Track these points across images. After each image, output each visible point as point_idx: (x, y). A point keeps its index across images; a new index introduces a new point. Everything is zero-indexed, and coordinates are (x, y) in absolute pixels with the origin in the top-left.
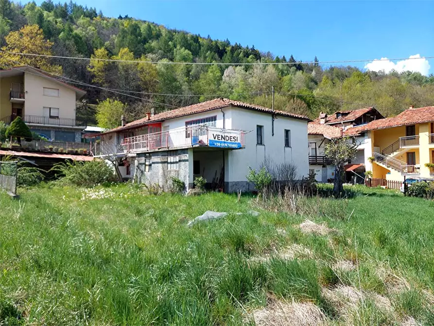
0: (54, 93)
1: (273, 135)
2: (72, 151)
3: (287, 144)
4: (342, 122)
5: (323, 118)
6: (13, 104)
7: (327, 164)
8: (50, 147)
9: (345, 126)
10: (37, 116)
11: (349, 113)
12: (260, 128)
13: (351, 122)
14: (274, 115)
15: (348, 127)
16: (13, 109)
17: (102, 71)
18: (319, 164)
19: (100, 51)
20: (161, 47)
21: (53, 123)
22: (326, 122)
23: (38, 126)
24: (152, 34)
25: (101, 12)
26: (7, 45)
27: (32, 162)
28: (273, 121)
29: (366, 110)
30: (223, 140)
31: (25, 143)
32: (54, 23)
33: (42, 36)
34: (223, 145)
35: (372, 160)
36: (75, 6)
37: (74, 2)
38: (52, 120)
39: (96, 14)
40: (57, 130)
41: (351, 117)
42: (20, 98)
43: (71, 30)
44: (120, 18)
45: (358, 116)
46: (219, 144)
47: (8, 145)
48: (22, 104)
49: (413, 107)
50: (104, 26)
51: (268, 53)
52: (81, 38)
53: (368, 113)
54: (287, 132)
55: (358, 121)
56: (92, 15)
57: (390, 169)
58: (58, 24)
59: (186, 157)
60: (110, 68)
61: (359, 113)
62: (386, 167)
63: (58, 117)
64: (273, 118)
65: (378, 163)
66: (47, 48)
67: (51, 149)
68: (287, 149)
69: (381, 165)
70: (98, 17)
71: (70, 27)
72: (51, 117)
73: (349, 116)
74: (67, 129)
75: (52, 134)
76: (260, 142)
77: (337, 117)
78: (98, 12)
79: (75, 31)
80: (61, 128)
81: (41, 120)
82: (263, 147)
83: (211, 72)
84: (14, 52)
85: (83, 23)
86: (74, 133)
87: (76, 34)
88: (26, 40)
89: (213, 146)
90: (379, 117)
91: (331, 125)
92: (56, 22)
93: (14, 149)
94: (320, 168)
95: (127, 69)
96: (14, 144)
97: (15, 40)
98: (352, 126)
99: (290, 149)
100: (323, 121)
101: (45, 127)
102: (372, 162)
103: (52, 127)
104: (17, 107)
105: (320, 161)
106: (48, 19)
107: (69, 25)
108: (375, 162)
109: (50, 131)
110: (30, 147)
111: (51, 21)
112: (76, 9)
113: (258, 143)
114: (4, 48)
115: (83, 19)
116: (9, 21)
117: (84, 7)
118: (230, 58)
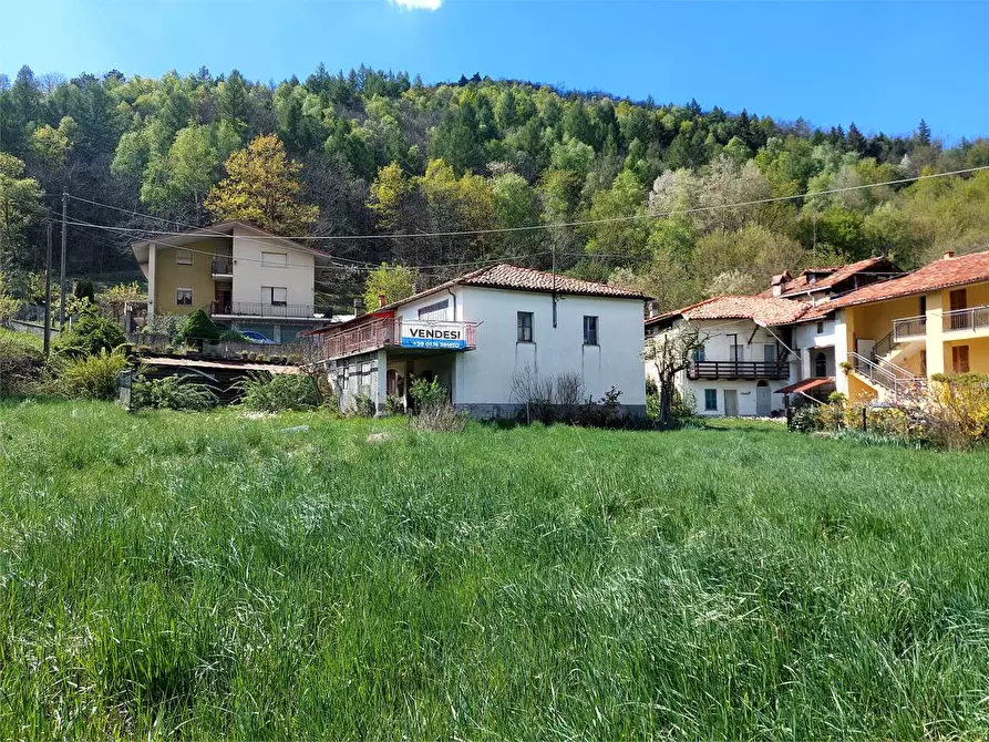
0: (280, 260)
1: (555, 326)
2: (276, 359)
4: (809, 292)
5: (777, 284)
6: (217, 283)
7: (771, 379)
8: (244, 352)
9: (816, 300)
10: (246, 304)
11: (832, 272)
12: (525, 319)
13: (827, 292)
14: (556, 294)
15: (821, 301)
16: (217, 292)
17: (392, 208)
18: (748, 379)
19: (390, 171)
20: (523, 142)
21: (278, 313)
22: (783, 292)
23: (255, 320)
24: (515, 113)
25: (418, 78)
26: (227, 176)
27: (211, 377)
28: (555, 303)
29: (866, 264)
30: (430, 337)
31: (208, 348)
32: (319, 118)
33: (284, 155)
34: (428, 345)
35: (847, 368)
36: (370, 73)
37: (367, 67)
38: (277, 309)
39: (409, 84)
40: (284, 324)
41: (827, 283)
42: (226, 273)
43: (348, 129)
44: (462, 82)
46: (421, 344)
47: (183, 350)
48: (229, 283)
49: (951, 254)
50: (420, 107)
51: (798, 122)
52: (362, 145)
54: (592, 320)
55: (841, 288)
56: (394, 89)
57: (877, 387)
58: (326, 120)
59: (376, 364)
60: (410, 200)
62: (870, 384)
63: (285, 303)
64: (554, 297)
65: (856, 375)
66: (292, 174)
67: (245, 355)
68: (589, 349)
69: (862, 378)
70: (410, 91)
71: (346, 124)
72: (274, 303)
73: (827, 278)
74: (301, 322)
77: (808, 280)
78: (412, 80)
79: (355, 131)
80: (291, 321)
81: (258, 309)
82: (531, 346)
83: (618, 188)
84: (240, 187)
85: (377, 108)
87: (354, 137)
88: (257, 164)
89: (410, 346)
91: (790, 298)
92: (323, 116)
93: (189, 356)
94: (752, 388)
95: (441, 198)
96: (191, 350)
97: (240, 165)
98: (827, 299)
99: (595, 348)
100: (777, 291)
101: (264, 320)
102: (847, 373)
103: (276, 320)
104: (223, 289)
105: (748, 371)
106: (309, 112)
107: (345, 118)
108: (853, 372)
109: (272, 327)
110: (213, 354)
111: (314, 115)
112: (370, 80)
113: (522, 340)
114: (224, 183)
115: (376, 100)
116: (242, 124)
117: (386, 72)
118: (682, 149)
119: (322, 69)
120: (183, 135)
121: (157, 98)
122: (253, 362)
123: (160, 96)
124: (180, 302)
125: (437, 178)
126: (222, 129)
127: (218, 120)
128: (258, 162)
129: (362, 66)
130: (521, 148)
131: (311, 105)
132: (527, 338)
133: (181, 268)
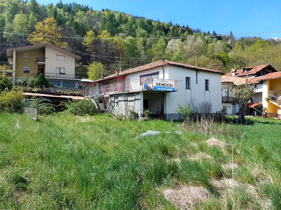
0: (62, 58)
1: (197, 83)
2: (72, 94)
3: (207, 88)
4: (247, 75)
5: (234, 72)
6: (39, 66)
7: (236, 103)
8: (60, 91)
9: (249, 77)
10: (50, 73)
11: (252, 68)
12: (188, 79)
13: (254, 75)
14: (197, 70)
15: (251, 78)
16: (39, 69)
17: (92, 45)
19: (90, 33)
21: (62, 77)
22: (236, 74)
23: (53, 79)
24: (122, 20)
25: (91, 7)
26: (36, 30)
27: (49, 100)
28: (197, 74)
29: (264, 66)
30: (163, 86)
31: (45, 89)
32: (63, 15)
33: (56, 24)
35: (268, 100)
36: (76, 4)
38: (61, 75)
39: (89, 9)
40: (64, 81)
41: (253, 71)
42: (43, 62)
43: (73, 20)
44: (103, 10)
45: (258, 70)
47: (36, 90)
48: (44, 65)
50: (93, 16)
51: (198, 29)
52: (78, 25)
53: (266, 68)
54: (207, 81)
55: (258, 74)
56: (86, 9)
57: (280, 106)
59: (139, 97)
60: (96, 42)
61: (259, 68)
62: (278, 105)
63: (64, 73)
64: (197, 72)
65: (272, 102)
66: (58, 31)
67: (60, 92)
68: (207, 92)
69: (274, 103)
70: (90, 11)
71: (72, 18)
72: (60, 73)
73: (252, 70)
74: (70, 80)
75: (61, 83)
76: (188, 87)
77: (244, 71)
78: (89, 7)
79: (75, 20)
80: (67, 80)
81: (55, 75)
82: (190, 90)
83: (160, 43)
84: (40, 35)
85: (80, 14)
86: (74, 83)
87: (76, 22)
89: (156, 90)
90: (274, 71)
91: (239, 76)
92: (65, 15)
93: (38, 92)
94: (231, 105)
95: (106, 43)
96: (38, 89)
97: (40, 27)
98: (254, 77)
99: (208, 92)
100: (233, 74)
101: (57, 79)
102: (268, 101)
103: (61, 80)
104: (41, 68)
105: (231, 100)
106: (60, 13)
107: (72, 16)
108: (270, 101)
109: (60, 82)
110: (48, 91)
111: (62, 14)
112: (76, 7)
113: (186, 88)
114: (34, 33)
115: (80, 12)
116: (37, 15)
117: (81, 5)
118: (172, 34)
119: (61, 2)
120: (17, 17)
121: (6, 5)
122: (63, 95)
123: (7, 4)
124: (25, 72)
125: (105, 36)
126: (31, 16)
127: (29, 13)
128: (47, 26)
129: (74, 2)
130: (127, 30)
131: (60, 12)
132: (187, 87)
133: (25, 59)
